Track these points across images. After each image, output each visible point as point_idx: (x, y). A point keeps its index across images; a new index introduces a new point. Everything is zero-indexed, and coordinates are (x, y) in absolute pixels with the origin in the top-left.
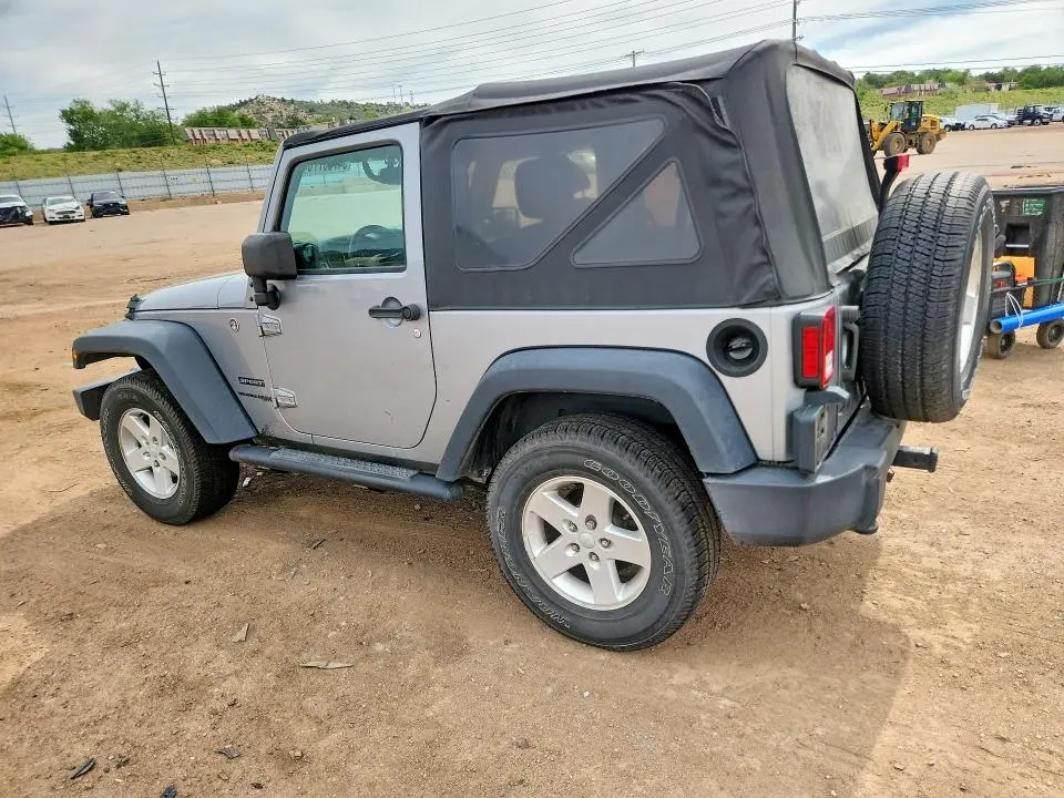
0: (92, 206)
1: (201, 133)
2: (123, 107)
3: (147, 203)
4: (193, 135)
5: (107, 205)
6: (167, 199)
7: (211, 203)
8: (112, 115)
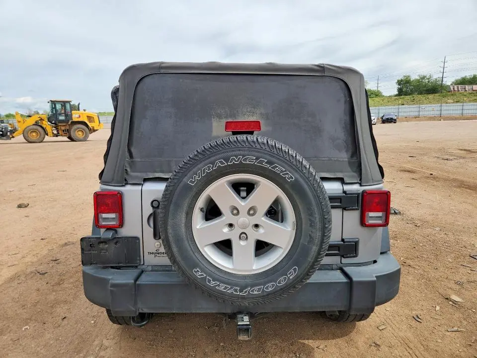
0: (382, 118)
1: (458, 88)
2: (424, 78)
3: (407, 119)
4: (454, 89)
5: (388, 119)
6: (417, 118)
7: (438, 120)
8: (418, 81)
